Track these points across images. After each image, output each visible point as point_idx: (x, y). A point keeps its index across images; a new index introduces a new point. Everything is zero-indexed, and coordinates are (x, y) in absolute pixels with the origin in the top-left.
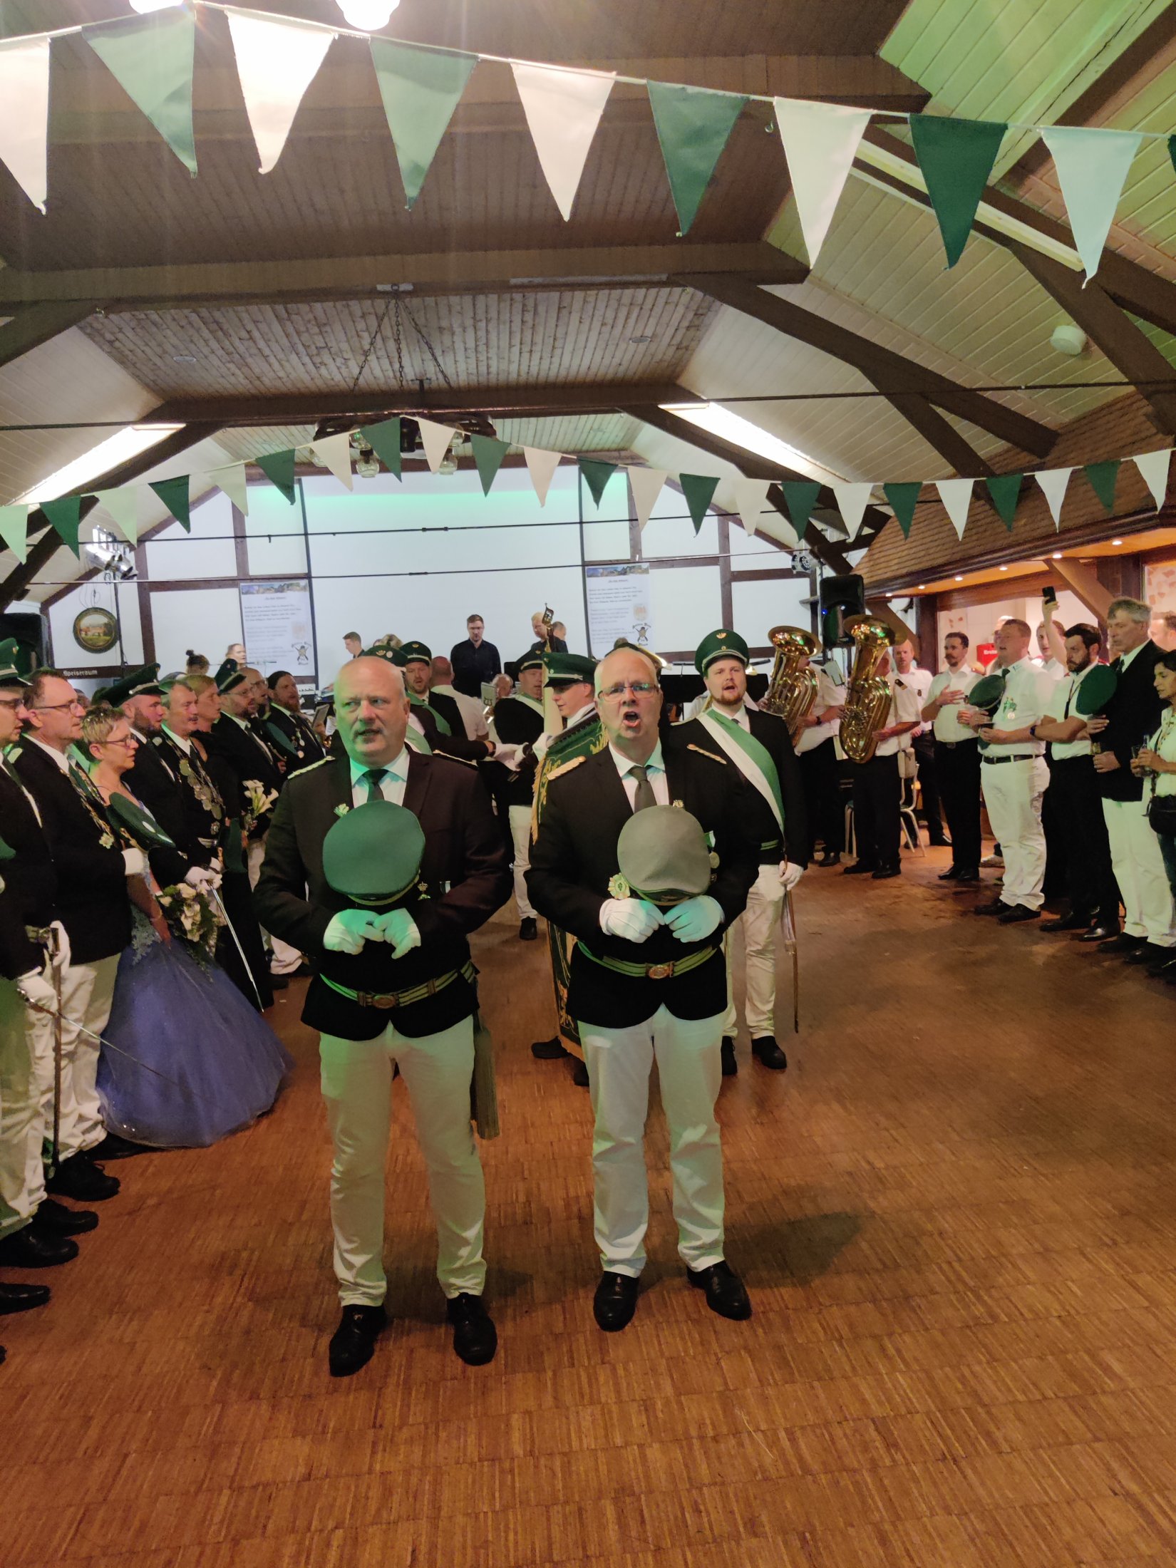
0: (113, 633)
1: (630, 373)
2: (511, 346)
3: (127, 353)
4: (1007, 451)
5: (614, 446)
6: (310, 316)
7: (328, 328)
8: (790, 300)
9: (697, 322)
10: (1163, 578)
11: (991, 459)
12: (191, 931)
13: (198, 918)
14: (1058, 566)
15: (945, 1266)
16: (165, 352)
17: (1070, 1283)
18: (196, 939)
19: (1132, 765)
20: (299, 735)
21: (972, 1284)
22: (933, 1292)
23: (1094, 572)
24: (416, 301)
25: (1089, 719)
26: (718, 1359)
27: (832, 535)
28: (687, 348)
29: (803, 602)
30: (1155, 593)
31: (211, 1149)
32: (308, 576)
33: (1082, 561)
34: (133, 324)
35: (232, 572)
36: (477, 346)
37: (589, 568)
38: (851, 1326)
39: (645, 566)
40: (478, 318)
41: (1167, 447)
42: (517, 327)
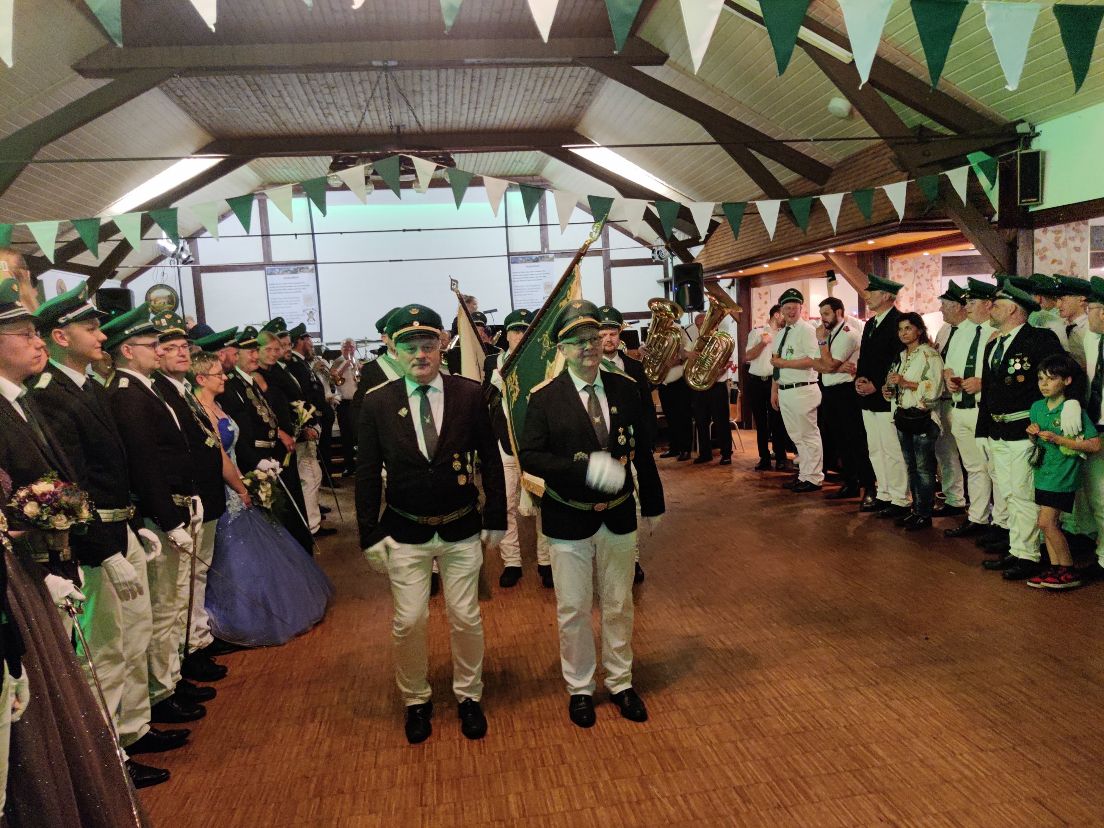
0: (175, 302)
1: (543, 123)
2: (462, 104)
3: (191, 104)
4: (799, 180)
5: (529, 173)
6: (324, 82)
7: (335, 90)
8: (654, 76)
9: (590, 90)
10: (900, 265)
11: (787, 185)
12: (266, 501)
13: (270, 493)
14: (832, 258)
16: (219, 104)
17: (851, 708)
18: (269, 507)
21: (790, 709)
22: (766, 715)
23: (856, 261)
24: (398, 74)
26: (636, 760)
27: (681, 236)
28: (582, 107)
29: (659, 282)
30: (895, 275)
31: (286, 646)
32: (314, 262)
33: (849, 254)
34: (197, 84)
35: (260, 259)
36: (438, 103)
37: (512, 257)
38: (717, 736)
39: (551, 256)
40: (440, 85)
41: (904, 180)
42: (467, 90)
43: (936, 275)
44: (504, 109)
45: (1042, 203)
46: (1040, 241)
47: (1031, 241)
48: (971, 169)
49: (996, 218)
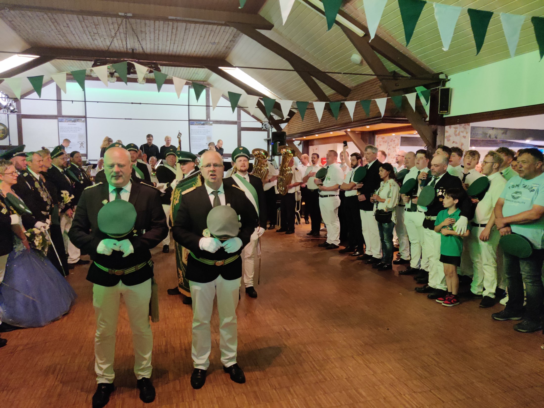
0: (6, 133)
1: (209, 54)
2: (167, 40)
3: (17, 26)
4: (335, 94)
5: (202, 80)
6: (92, 21)
7: (99, 26)
8: (266, 35)
9: (234, 40)
10: (381, 139)
11: (329, 95)
12: (38, 246)
13: (41, 241)
14: (349, 134)
15: (309, 363)
16: (33, 28)
17: (349, 367)
19: (371, 199)
20: (82, 175)
21: (318, 368)
22: (306, 372)
23: (360, 136)
24: (133, 21)
25: (357, 183)
27: (276, 118)
28: (229, 48)
29: (265, 140)
30: (379, 144)
32: (85, 117)
33: (356, 132)
34: (20, 15)
35: (55, 113)
36: (154, 39)
37: (191, 122)
38: (279, 384)
39: (211, 123)
40: (156, 29)
41: (385, 97)
42: (170, 34)
43: (397, 145)
44: (189, 45)
45: (449, 114)
46: (447, 132)
47: (443, 132)
48: (417, 95)
49: (428, 119)
